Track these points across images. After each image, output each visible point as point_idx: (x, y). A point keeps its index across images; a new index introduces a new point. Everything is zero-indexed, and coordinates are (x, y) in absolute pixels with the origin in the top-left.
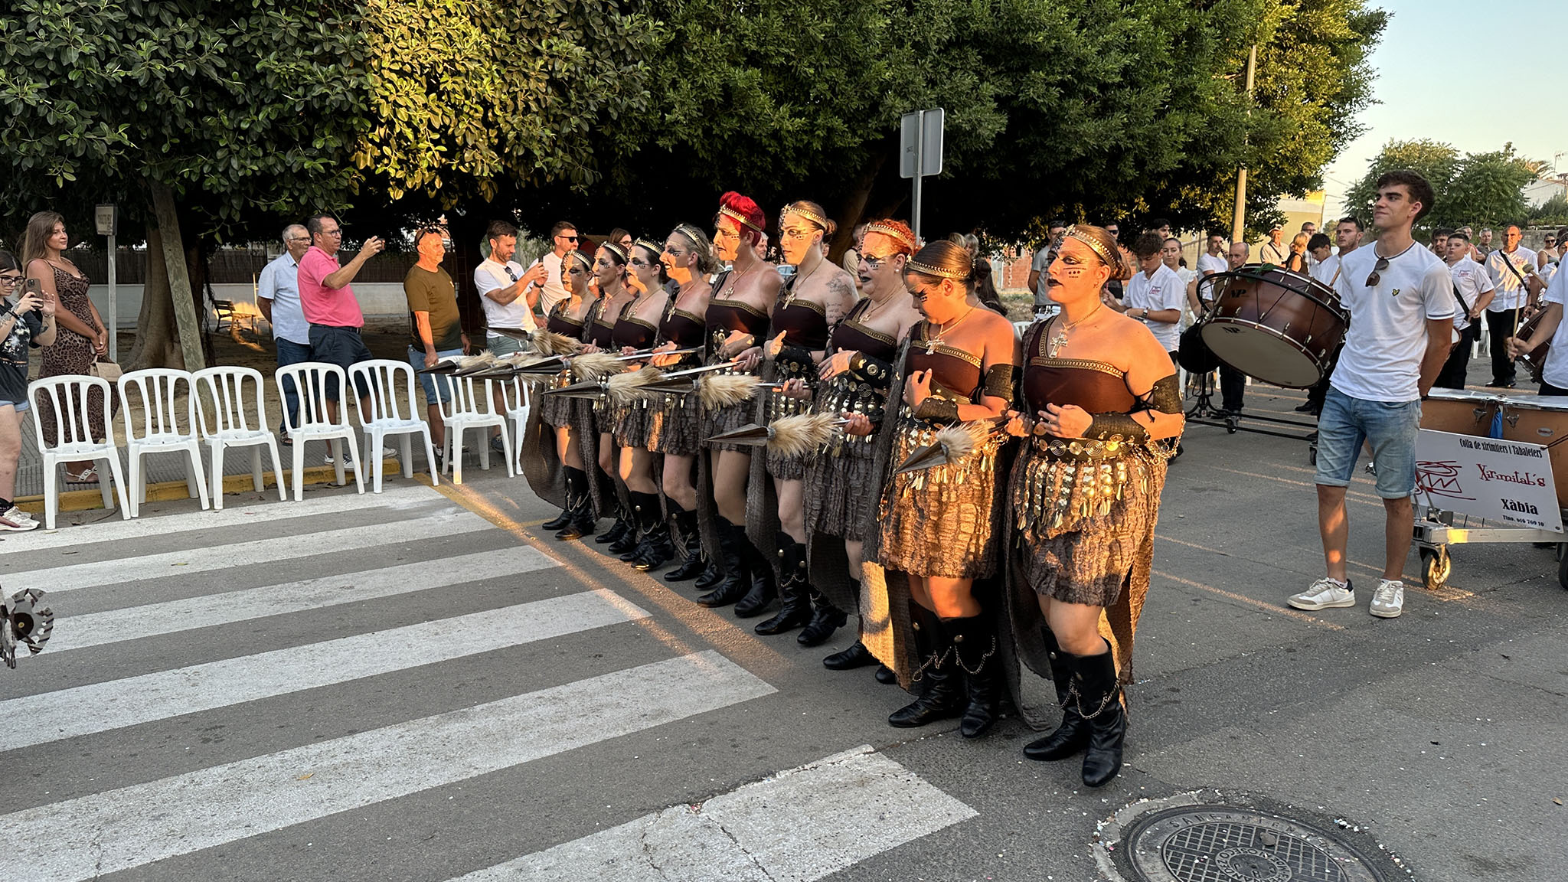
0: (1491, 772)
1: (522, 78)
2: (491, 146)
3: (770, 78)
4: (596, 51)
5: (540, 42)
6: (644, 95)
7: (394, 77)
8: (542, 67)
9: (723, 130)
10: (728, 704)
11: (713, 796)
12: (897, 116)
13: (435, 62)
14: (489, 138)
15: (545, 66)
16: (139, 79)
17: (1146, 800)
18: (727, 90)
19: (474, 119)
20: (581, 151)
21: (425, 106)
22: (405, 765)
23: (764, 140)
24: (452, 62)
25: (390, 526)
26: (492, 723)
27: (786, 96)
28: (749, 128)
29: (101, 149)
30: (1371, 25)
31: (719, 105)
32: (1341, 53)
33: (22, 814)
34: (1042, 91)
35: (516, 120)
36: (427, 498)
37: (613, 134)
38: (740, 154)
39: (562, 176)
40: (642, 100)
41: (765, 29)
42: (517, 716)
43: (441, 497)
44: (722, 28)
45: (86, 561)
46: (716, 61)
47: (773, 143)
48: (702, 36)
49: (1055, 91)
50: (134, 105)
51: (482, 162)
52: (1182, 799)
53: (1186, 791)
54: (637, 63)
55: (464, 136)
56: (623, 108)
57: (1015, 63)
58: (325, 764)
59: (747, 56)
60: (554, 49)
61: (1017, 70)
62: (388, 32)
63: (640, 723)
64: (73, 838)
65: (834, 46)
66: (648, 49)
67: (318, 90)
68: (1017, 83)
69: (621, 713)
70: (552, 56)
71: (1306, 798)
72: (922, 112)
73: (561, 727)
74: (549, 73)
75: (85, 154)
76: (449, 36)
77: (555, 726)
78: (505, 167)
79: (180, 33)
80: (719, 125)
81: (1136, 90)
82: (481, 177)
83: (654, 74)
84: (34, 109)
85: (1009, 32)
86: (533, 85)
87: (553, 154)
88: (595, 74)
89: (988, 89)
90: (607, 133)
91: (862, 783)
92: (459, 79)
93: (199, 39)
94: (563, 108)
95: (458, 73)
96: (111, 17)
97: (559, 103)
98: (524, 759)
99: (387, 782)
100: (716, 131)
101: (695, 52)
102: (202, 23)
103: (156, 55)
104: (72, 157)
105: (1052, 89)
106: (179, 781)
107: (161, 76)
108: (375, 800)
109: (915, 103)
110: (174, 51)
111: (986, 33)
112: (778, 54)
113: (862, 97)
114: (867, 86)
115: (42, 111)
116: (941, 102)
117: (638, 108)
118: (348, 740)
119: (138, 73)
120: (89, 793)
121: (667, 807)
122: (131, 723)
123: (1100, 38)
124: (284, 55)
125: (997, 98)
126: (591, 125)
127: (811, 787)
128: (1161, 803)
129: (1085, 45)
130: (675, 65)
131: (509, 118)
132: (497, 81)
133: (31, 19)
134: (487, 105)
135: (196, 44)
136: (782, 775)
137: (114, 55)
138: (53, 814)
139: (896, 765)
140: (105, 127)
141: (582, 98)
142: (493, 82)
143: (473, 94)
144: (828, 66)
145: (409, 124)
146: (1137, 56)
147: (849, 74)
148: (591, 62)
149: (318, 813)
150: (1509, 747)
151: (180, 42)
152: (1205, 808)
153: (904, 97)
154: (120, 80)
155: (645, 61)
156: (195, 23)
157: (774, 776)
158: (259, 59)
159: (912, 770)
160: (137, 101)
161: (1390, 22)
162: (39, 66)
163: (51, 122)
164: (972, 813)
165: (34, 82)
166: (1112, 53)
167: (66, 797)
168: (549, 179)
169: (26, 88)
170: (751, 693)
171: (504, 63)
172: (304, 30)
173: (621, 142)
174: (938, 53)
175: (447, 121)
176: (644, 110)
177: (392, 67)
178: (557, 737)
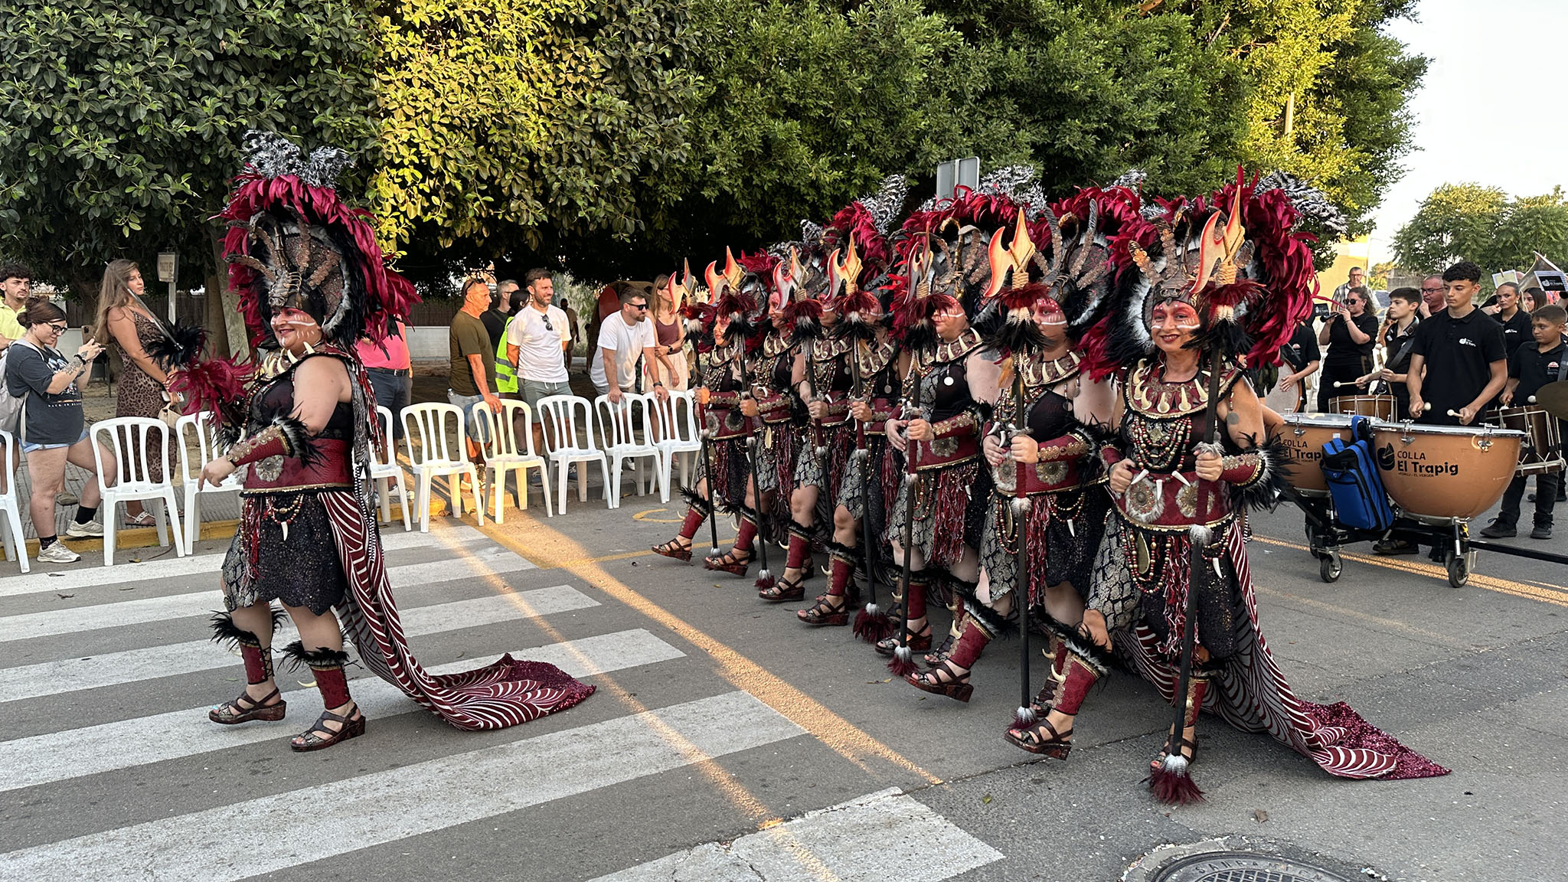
0: (1524, 823)
1: (566, 131)
2: (535, 197)
3: (809, 129)
4: (638, 105)
5: (584, 95)
6: (684, 147)
7: (444, 130)
8: (586, 120)
9: (764, 181)
10: (760, 744)
11: (743, 835)
12: (934, 162)
13: (484, 116)
14: (534, 189)
15: (589, 119)
16: (203, 134)
17: (1172, 846)
18: (767, 142)
19: (519, 171)
20: (624, 201)
21: (474, 158)
22: (444, 799)
23: (803, 189)
24: (500, 116)
25: (434, 565)
26: (529, 759)
27: (824, 147)
28: (788, 178)
29: (165, 198)
30: (1412, 71)
31: (759, 156)
32: (1381, 99)
33: (80, 841)
34: (1078, 139)
35: (560, 171)
36: (470, 538)
37: (656, 185)
38: (779, 202)
39: (604, 225)
40: (682, 152)
41: (804, 83)
42: (553, 752)
43: (484, 537)
44: (763, 81)
45: (142, 597)
46: (756, 114)
47: (812, 192)
48: (743, 89)
49: (1092, 139)
50: (197, 158)
51: (528, 211)
52: (1208, 845)
53: (1212, 837)
54: (678, 116)
55: (510, 187)
56: (664, 159)
57: (1051, 112)
58: (368, 796)
59: (786, 108)
60: (597, 102)
61: (1053, 118)
62: (438, 87)
63: (672, 762)
64: (127, 865)
65: (872, 97)
66: (689, 103)
67: (371, 144)
68: (1053, 131)
69: (653, 752)
70: (596, 110)
71: (1334, 846)
72: (957, 161)
73: (597, 764)
74: (594, 126)
75: (150, 205)
76: (497, 90)
77: (590, 763)
78: (550, 217)
79: (242, 90)
80: (759, 175)
81: (1173, 138)
82: (526, 227)
83: (696, 127)
84: (104, 163)
85: (1045, 82)
86: (577, 138)
87: (596, 204)
88: (637, 127)
89: (1025, 136)
90: (650, 184)
91: (890, 825)
92: (505, 132)
93: (260, 95)
94: (606, 160)
95: (506, 127)
96: (178, 76)
97: (602, 155)
98: (560, 795)
99: (426, 815)
100: (756, 181)
101: (735, 105)
102: (262, 80)
103: (219, 111)
104: (138, 207)
105: (1087, 137)
106: (229, 811)
107: (224, 131)
108: (415, 832)
109: (951, 150)
110: (236, 107)
111: (1022, 83)
112: (817, 106)
113: (899, 146)
114: (903, 135)
115: (111, 165)
116: (978, 150)
117: (679, 161)
118: (391, 774)
119: (202, 128)
120: (143, 821)
121: (697, 844)
122: (183, 755)
123: (1136, 86)
124: (340, 110)
125: (1033, 145)
126: (633, 176)
127: (839, 828)
128: (1187, 849)
129: (1121, 94)
130: (716, 118)
131: (554, 170)
132: (542, 134)
133: (103, 79)
134: (533, 156)
135: (257, 100)
136: (811, 815)
137: (180, 112)
138: (109, 841)
139: (924, 808)
140: (169, 178)
141: (624, 150)
142: (539, 134)
143: (520, 147)
144: (864, 117)
145: (457, 176)
146: (1173, 105)
147: (886, 124)
148: (634, 116)
149: (361, 844)
150: (1544, 798)
151: (242, 97)
152: (1230, 855)
153: (941, 144)
154: (185, 135)
155: (686, 114)
156: (256, 80)
157: (803, 816)
158: (316, 115)
159: (939, 812)
160: (200, 155)
161: (1431, 67)
162: (109, 122)
163: (120, 174)
164: (998, 856)
165: (105, 137)
166: (1149, 101)
167: (121, 825)
168: (592, 228)
169: (97, 143)
170: (782, 733)
171: (550, 117)
172: (359, 86)
173: (663, 192)
174: (975, 103)
175: (495, 173)
176: (684, 161)
177: (442, 121)
178: (591, 773)
